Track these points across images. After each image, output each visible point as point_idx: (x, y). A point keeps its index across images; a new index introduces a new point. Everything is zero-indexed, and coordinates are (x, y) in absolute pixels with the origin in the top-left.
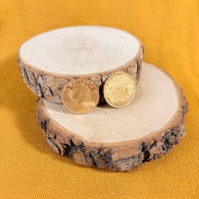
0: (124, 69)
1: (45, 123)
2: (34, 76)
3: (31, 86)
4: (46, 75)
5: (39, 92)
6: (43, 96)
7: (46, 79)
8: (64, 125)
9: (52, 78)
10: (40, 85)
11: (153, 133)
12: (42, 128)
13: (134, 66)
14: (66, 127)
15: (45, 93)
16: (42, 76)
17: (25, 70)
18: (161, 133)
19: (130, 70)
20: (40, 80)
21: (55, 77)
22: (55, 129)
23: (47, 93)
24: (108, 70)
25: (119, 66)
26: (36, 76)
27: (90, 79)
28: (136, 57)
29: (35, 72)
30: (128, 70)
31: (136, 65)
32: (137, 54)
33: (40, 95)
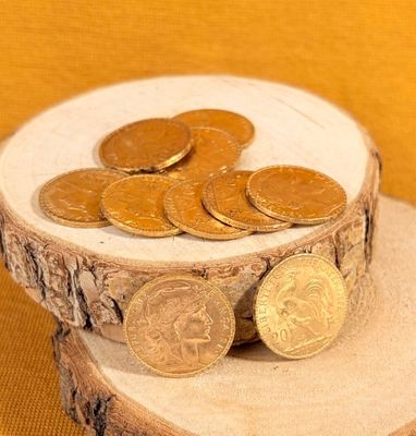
0: (330, 237)
1: (99, 406)
2: (64, 267)
3: (49, 295)
4: (105, 266)
5: (78, 314)
6: (88, 326)
7: (105, 278)
8: (159, 412)
9: (124, 275)
10: (80, 294)
12: (88, 422)
13: (358, 224)
14: (168, 417)
15: (99, 317)
16: (92, 269)
17: (29, 248)
19: (347, 238)
20: (86, 280)
21: (135, 273)
23: (107, 315)
26: (72, 268)
27: (235, 272)
28: (361, 195)
29: (67, 255)
30: (342, 237)
31: (364, 218)
32: (364, 185)
33: (76, 323)
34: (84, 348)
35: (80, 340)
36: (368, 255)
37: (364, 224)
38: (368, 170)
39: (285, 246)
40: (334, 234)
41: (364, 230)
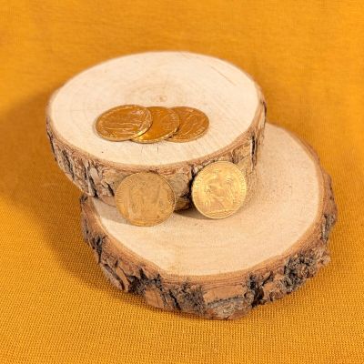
0: (230, 153)
1: (99, 241)
2: (82, 165)
3: (76, 178)
4: (103, 166)
5: (90, 189)
6: (96, 196)
7: (103, 172)
8: (129, 247)
9: (113, 171)
10: (91, 179)
11: (268, 260)
12: (94, 248)
13: (247, 145)
14: (134, 250)
15: (101, 192)
16: (96, 167)
17: (65, 153)
18: (281, 260)
19: (240, 153)
20: (93, 172)
21: (118, 171)
22: (115, 252)
23: (105, 191)
24: (203, 155)
25: (222, 146)
26: (87, 166)
27: (173, 172)
28: (250, 128)
29: (83, 159)
30: (237, 152)
31: (251, 141)
32: (253, 121)
33: (90, 194)
34: (94, 208)
35: (92, 203)
36: (254, 161)
37: (251, 144)
38: (256, 112)
39: (203, 158)
40: (232, 151)
41: (251, 147)
